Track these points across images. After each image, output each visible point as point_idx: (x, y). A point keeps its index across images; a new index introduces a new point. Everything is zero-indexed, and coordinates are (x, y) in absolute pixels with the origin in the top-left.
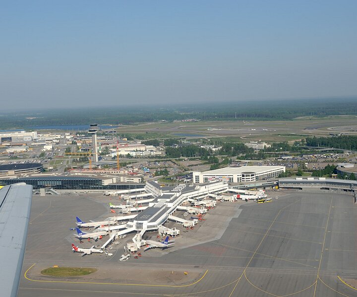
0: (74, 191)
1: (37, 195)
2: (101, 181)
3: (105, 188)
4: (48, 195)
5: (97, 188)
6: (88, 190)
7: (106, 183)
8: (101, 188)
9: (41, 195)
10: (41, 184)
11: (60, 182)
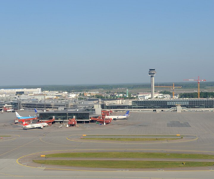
9: (178, 112)
10: (170, 104)
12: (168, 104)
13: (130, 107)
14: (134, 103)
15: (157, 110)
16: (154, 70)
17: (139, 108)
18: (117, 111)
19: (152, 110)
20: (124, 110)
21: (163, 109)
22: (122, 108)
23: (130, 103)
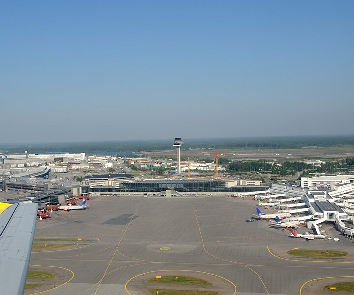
0: (196, 194)
1: (162, 197)
2: (224, 183)
3: (228, 190)
4: (174, 197)
5: (220, 191)
6: (210, 193)
7: (230, 185)
8: (223, 191)
9: (167, 197)
10: (163, 187)
11: (183, 185)
12: (160, 187)
13: (118, 190)
14: (122, 185)
15: (148, 193)
16: (180, 139)
17: (127, 191)
18: (103, 194)
19: (143, 193)
20: (111, 193)
21: (154, 193)
22: (109, 191)
23: (117, 186)
